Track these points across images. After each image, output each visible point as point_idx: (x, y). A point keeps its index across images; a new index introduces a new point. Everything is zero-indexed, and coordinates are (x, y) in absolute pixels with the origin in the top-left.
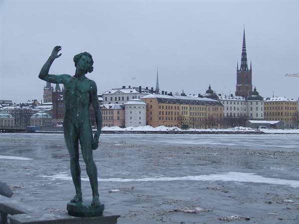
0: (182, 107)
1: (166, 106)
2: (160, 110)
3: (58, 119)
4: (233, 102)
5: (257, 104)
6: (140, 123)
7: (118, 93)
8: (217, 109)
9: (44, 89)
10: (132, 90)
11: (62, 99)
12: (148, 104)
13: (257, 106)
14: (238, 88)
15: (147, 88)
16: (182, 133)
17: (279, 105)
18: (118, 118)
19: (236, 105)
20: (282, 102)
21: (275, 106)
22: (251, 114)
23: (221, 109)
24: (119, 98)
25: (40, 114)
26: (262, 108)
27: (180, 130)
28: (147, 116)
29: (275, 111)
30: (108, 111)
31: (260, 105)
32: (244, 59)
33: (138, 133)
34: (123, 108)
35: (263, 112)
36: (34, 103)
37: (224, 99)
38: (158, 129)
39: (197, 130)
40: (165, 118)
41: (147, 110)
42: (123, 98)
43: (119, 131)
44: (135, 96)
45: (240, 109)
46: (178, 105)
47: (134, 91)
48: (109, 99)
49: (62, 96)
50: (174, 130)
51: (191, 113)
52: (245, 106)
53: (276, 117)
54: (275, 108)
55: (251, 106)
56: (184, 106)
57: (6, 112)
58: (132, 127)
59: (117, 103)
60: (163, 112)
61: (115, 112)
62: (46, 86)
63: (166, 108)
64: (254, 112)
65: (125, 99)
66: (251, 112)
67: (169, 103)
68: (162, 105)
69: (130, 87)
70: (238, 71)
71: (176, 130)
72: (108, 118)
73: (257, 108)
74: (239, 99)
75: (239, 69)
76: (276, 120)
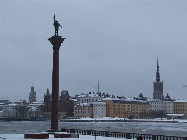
0: (127, 106)
1: (118, 105)
2: (114, 107)
3: (48, 113)
4: (155, 103)
5: (169, 104)
6: (102, 115)
7: (87, 96)
8: (147, 107)
9: (30, 93)
10: (95, 95)
11: (51, 100)
12: (107, 104)
13: (169, 105)
14: (154, 94)
15: (104, 94)
16: (130, 121)
17: (182, 105)
18: (89, 112)
19: (157, 105)
20: (184, 103)
21: (179, 105)
22: (166, 110)
23: (149, 107)
24: (88, 99)
25: (34, 109)
26: (172, 106)
27: (128, 120)
28: (107, 111)
29: (179, 108)
30: (83, 108)
31: (171, 105)
32: (158, 76)
33: (103, 122)
34: (92, 106)
35: (173, 109)
36: (24, 101)
37: (149, 100)
38: (115, 119)
39: (138, 120)
40: (117, 112)
41: (107, 107)
42: (90, 99)
43: (91, 120)
44: (97, 98)
45: (159, 107)
46: (125, 104)
47: (97, 96)
48: (81, 100)
49: (51, 98)
50: (125, 120)
51: (132, 109)
52: (162, 105)
53: (180, 112)
54: (179, 106)
55: (166, 105)
56: (128, 105)
57: (12, 108)
58: (99, 118)
59: (88, 103)
60: (116, 109)
61: (87, 109)
62: (31, 91)
63: (118, 106)
64: (168, 109)
65: (91, 100)
66: (165, 109)
67: (120, 103)
68: (115, 104)
69: (94, 93)
70: (154, 83)
71: (126, 120)
72: (83, 112)
73: (169, 106)
74: (158, 100)
75: (155, 82)
76: (182, 114)
